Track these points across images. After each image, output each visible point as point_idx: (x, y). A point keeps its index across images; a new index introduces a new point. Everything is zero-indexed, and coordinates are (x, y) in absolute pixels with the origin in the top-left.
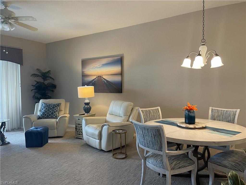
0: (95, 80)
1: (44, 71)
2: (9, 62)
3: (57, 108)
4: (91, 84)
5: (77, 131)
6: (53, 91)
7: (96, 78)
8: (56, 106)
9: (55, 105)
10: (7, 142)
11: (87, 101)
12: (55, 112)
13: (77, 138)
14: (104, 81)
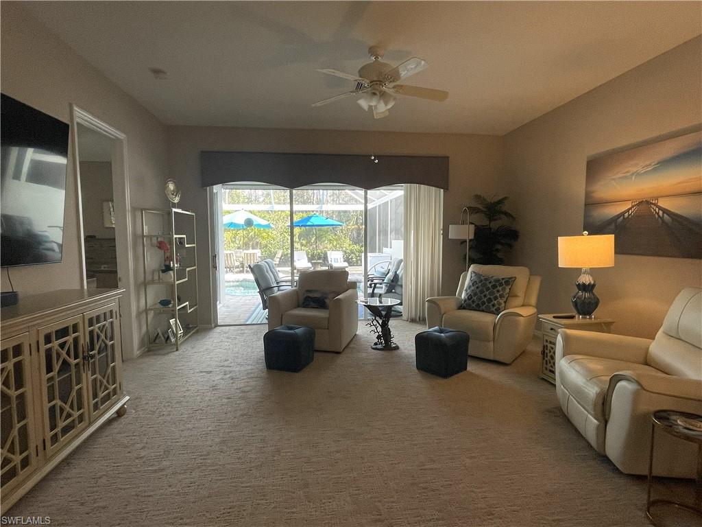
0: (626, 215)
3: (504, 289)
4: (612, 227)
5: (545, 361)
7: (630, 209)
8: (501, 285)
9: (499, 280)
11: (586, 279)
12: (496, 298)
14: (662, 219)
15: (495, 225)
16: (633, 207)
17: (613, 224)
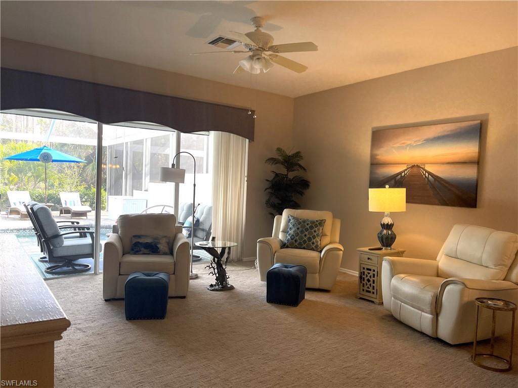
0: (403, 174)
1: (290, 153)
2: (232, 134)
3: (319, 229)
4: (393, 182)
5: (362, 284)
6: (302, 194)
7: (406, 170)
8: (316, 226)
9: (314, 222)
10: (229, 286)
11: (387, 220)
12: (314, 237)
13: (361, 298)
14: (428, 178)
15: (291, 175)
16: (408, 168)
17: (394, 181)
